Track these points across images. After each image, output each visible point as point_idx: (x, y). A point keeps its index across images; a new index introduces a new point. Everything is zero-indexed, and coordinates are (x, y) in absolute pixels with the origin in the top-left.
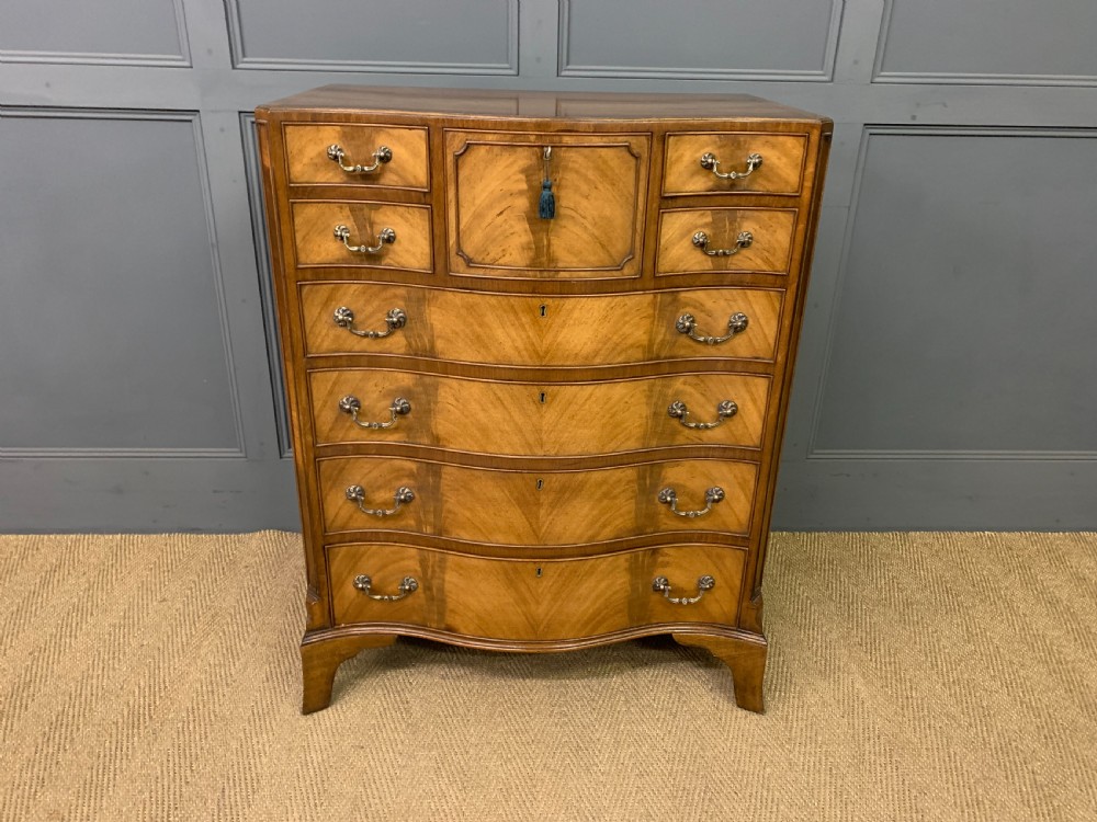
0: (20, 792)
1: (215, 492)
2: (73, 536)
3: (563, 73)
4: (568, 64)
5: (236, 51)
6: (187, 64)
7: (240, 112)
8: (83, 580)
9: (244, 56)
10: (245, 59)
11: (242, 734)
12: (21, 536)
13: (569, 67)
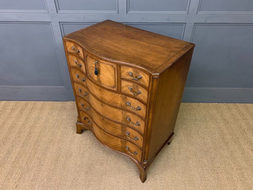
0: (32, 154)
1: (60, 94)
2: (34, 102)
3: (128, 13)
4: (129, 11)
5: (58, 9)
6: (47, 12)
7: (59, 22)
8: (37, 112)
9: (59, 10)
10: (60, 11)
11: (69, 145)
12: (24, 102)
13: (129, 12)
